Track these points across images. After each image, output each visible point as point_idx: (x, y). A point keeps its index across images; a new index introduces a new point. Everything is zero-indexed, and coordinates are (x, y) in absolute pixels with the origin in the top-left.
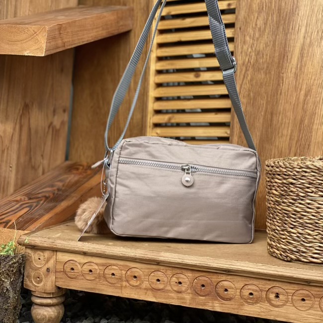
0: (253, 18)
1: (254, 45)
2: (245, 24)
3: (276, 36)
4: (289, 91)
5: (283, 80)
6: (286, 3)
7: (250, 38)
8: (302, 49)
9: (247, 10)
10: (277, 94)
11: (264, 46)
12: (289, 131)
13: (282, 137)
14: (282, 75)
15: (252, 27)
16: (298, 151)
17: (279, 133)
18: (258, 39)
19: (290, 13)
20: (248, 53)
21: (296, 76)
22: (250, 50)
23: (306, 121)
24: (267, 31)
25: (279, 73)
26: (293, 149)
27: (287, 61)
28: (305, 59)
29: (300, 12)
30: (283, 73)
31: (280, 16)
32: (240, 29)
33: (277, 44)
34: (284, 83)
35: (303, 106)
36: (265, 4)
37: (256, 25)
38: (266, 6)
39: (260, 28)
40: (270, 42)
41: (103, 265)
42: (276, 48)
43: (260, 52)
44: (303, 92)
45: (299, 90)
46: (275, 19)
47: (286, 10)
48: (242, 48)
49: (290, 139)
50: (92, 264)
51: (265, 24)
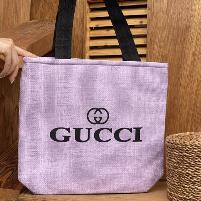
0: (159, 33)
1: (160, 51)
2: (153, 36)
3: (176, 46)
4: (186, 83)
5: (181, 76)
6: (182, 23)
7: (158, 46)
8: (194, 55)
9: (155, 27)
10: (178, 85)
11: (168, 52)
12: (187, 111)
13: (182, 114)
14: (180, 72)
15: (159, 38)
16: (193, 124)
17: (180, 112)
18: (163, 47)
19: (185, 30)
20: (157, 56)
21: (190, 73)
22: (157, 54)
23: (198, 104)
24: (169, 42)
25: (179, 71)
26: (190, 123)
27: (184, 63)
28: (196, 62)
29: (192, 30)
30: (181, 71)
31: (178, 32)
32: (150, 40)
33: (176, 51)
34: (182, 78)
35: (196, 94)
36: (167, 23)
37: (161, 37)
38: (168, 25)
39: (164, 40)
40: (172, 50)
42: (176, 54)
43: (165, 56)
44: (195, 85)
45: (192, 83)
46: (174, 34)
47: (182, 28)
48: (152, 53)
49: (187, 116)
51: (168, 37)
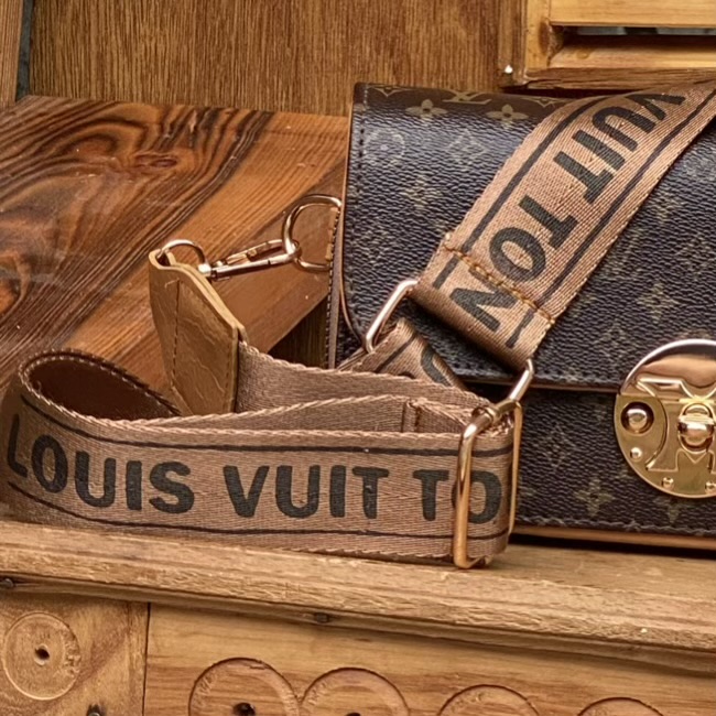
41: (429, 685)
50: (366, 681)
